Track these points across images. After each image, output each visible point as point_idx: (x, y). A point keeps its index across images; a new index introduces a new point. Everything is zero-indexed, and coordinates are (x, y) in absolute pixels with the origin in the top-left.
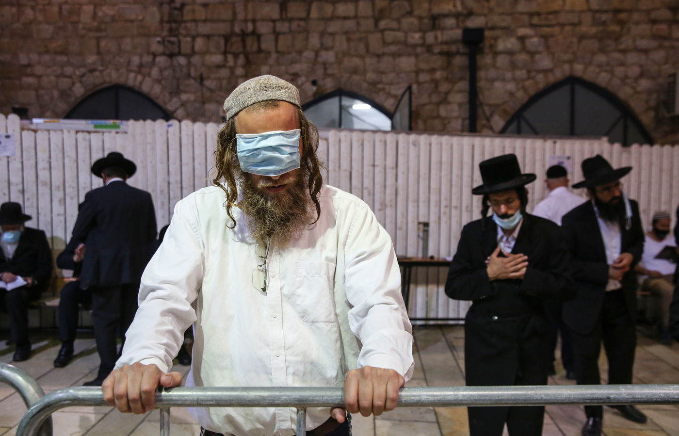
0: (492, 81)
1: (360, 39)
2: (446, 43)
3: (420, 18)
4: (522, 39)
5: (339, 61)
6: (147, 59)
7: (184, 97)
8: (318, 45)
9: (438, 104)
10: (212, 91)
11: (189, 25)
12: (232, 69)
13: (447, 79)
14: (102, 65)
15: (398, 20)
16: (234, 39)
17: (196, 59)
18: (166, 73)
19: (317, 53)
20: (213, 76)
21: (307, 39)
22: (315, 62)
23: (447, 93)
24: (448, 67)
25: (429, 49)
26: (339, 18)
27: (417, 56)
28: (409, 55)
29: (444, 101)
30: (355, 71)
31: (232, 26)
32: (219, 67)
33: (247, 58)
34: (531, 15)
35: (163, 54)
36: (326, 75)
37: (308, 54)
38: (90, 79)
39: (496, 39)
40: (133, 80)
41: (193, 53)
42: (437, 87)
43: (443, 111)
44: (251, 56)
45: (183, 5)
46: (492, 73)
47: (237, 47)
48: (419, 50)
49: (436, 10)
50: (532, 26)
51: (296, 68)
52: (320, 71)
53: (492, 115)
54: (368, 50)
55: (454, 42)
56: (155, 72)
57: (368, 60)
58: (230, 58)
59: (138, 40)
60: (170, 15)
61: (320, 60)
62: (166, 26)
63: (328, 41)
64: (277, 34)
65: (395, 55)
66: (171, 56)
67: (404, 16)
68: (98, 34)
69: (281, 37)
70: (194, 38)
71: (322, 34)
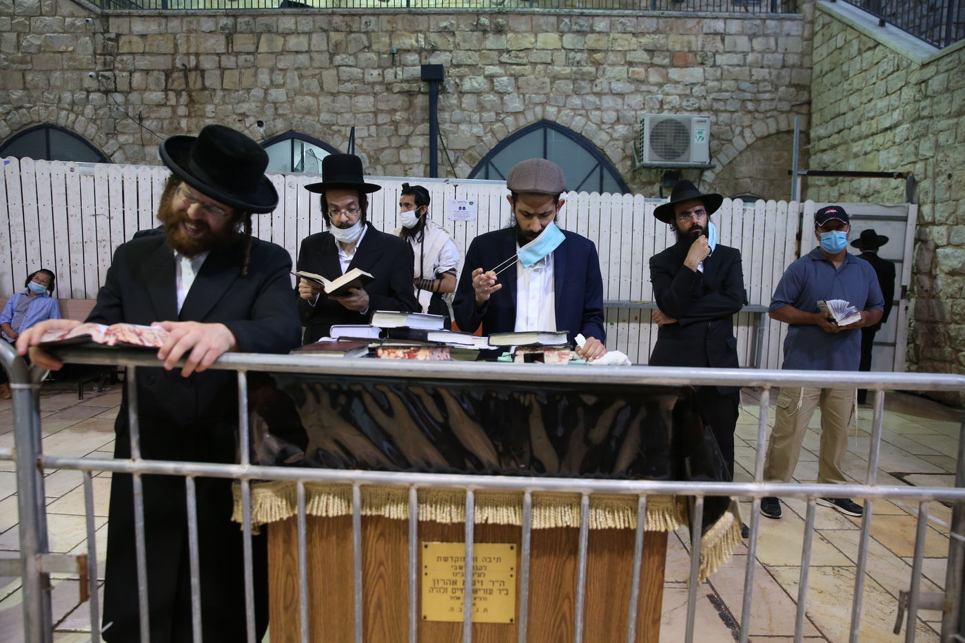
0: (458, 123)
1: (314, 76)
2: (407, 81)
3: (379, 53)
4: (490, 78)
5: (291, 101)
6: (81, 95)
7: (122, 139)
8: (268, 82)
9: (399, 148)
10: (152, 132)
11: (125, 58)
12: (174, 108)
13: (408, 121)
14: (30, 102)
15: (355, 55)
16: (175, 75)
17: (134, 97)
18: (101, 112)
19: (266, 91)
20: (153, 116)
21: (255, 75)
22: (265, 100)
23: (408, 136)
24: (410, 107)
25: (388, 87)
26: (290, 52)
27: (375, 94)
28: (367, 94)
29: (406, 145)
30: (309, 112)
31: (174, 60)
32: (159, 105)
33: (190, 96)
34: (501, 52)
35: (99, 91)
36: (277, 115)
37: (257, 92)
38: (15, 117)
39: (461, 77)
40: (64, 119)
41: (131, 89)
42: (396, 130)
43: (404, 156)
44: (193, 94)
45: (118, 36)
46: (457, 115)
47: (178, 83)
48: (377, 88)
49: (397, 44)
50: (501, 63)
51: (244, 107)
52: (270, 111)
53: (457, 161)
54: (322, 88)
55: (415, 80)
56: (89, 110)
57: (323, 100)
58: (172, 95)
59: (68, 75)
60: (104, 47)
61: (270, 98)
62: (100, 59)
63: (279, 79)
64: (223, 70)
65: (352, 94)
66: (107, 92)
67: (362, 50)
68: (24, 67)
69: (227, 73)
70: (131, 73)
71: (272, 70)
